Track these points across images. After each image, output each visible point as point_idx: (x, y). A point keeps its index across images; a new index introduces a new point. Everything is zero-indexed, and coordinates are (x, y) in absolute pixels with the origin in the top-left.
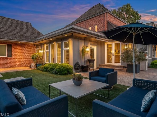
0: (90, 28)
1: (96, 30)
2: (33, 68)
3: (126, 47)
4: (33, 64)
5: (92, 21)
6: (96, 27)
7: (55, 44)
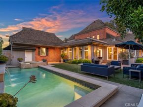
0: (94, 37)
1: (98, 38)
2: (62, 62)
3: (121, 50)
4: (62, 60)
5: (95, 32)
6: (98, 36)
7: (77, 48)
